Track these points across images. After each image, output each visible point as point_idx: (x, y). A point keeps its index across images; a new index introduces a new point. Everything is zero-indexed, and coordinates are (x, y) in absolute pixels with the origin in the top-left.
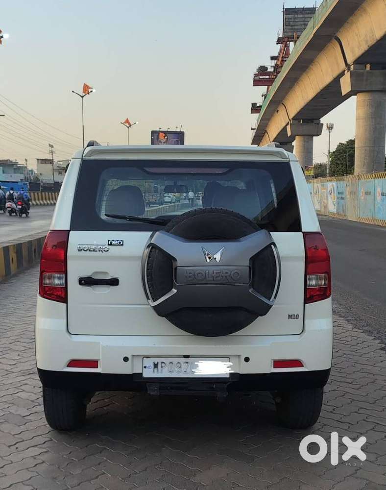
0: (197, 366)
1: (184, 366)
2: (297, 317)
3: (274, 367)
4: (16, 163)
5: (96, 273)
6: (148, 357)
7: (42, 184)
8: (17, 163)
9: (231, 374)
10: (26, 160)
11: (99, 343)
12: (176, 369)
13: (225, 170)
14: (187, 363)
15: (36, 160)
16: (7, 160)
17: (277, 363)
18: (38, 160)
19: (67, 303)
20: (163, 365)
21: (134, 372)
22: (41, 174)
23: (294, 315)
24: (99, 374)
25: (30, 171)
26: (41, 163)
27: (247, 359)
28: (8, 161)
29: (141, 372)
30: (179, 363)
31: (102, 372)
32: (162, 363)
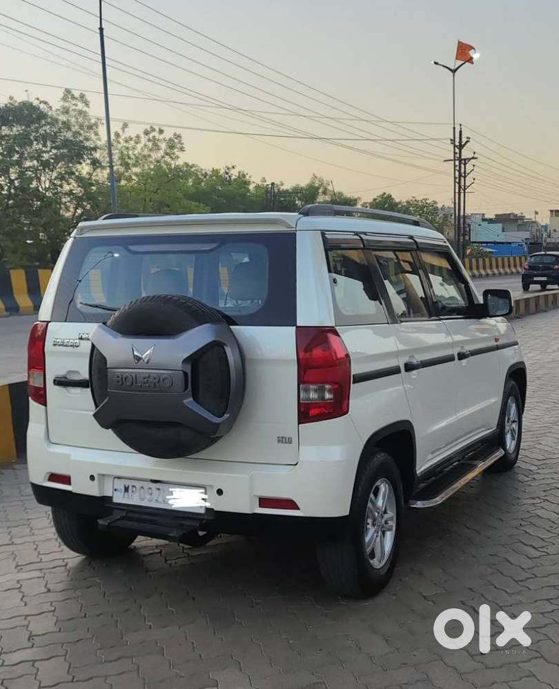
0: (171, 493)
1: (155, 492)
2: (289, 441)
3: (260, 507)
4: (522, 218)
5: (70, 372)
6: (119, 478)
7: (544, 244)
8: (524, 217)
9: (207, 509)
10: (536, 213)
11: (69, 456)
12: (148, 497)
13: (213, 246)
14: (159, 489)
15: (549, 212)
16: (510, 214)
17: (264, 502)
18: (551, 211)
19: (46, 406)
20: (134, 489)
21: (105, 495)
22: (555, 231)
23: (286, 438)
24: (70, 492)
25: (542, 226)
26: (556, 215)
27: (220, 492)
28: (512, 215)
29: (111, 495)
30: (150, 488)
31: (74, 491)
32: (133, 486)
